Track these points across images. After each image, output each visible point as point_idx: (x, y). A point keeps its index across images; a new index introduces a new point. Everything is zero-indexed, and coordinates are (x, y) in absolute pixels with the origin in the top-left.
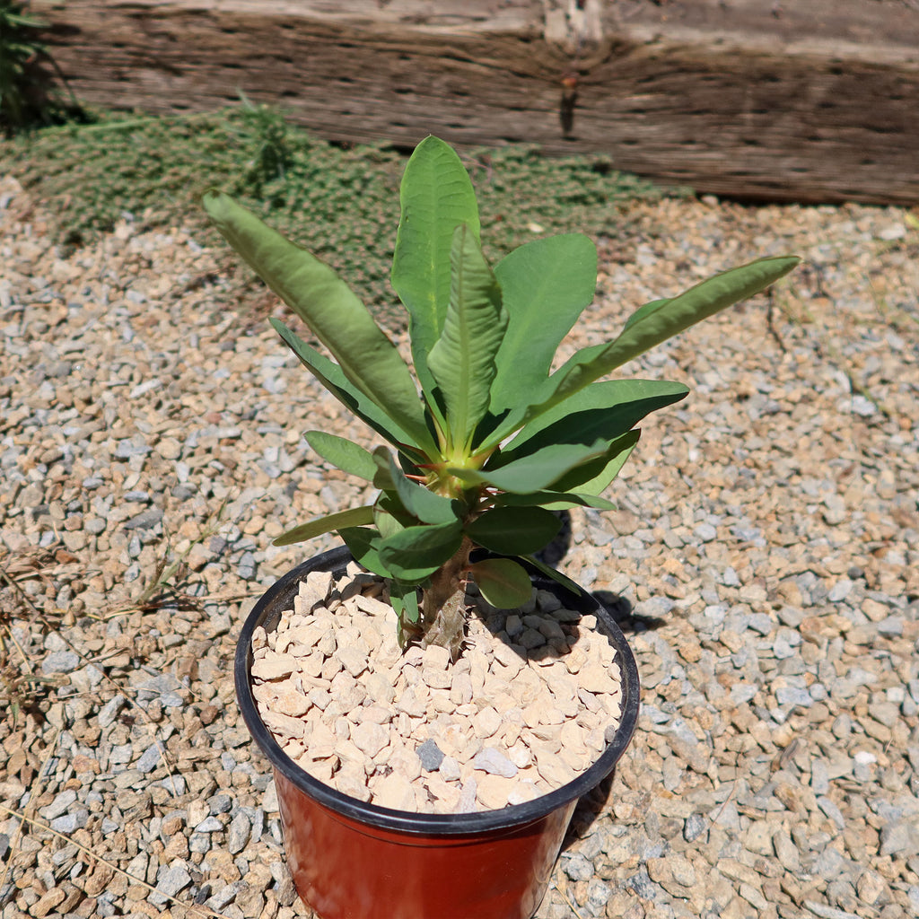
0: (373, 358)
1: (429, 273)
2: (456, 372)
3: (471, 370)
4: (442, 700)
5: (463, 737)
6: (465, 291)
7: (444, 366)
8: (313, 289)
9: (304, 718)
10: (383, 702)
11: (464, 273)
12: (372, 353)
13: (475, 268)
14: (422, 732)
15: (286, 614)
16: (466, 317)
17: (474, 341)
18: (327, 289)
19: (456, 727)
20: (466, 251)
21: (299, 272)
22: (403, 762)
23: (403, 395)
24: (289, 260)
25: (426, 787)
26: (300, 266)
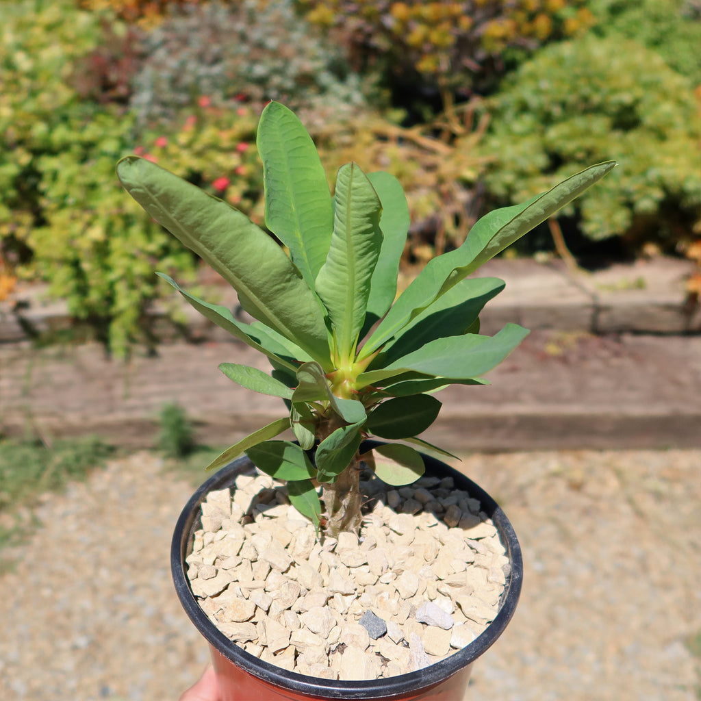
0: (284, 289)
1: (291, 214)
2: (343, 291)
3: (356, 287)
4: (363, 575)
5: (394, 602)
6: (352, 219)
7: (333, 288)
8: (229, 235)
9: (253, 620)
10: (316, 588)
11: (353, 204)
12: (283, 285)
13: (364, 198)
14: (357, 607)
15: (198, 534)
16: (353, 242)
17: (359, 262)
18: (241, 234)
19: (385, 595)
20: (354, 184)
21: (217, 222)
22: (353, 636)
23: (309, 317)
24: (207, 212)
25: (378, 654)
26: (218, 216)
